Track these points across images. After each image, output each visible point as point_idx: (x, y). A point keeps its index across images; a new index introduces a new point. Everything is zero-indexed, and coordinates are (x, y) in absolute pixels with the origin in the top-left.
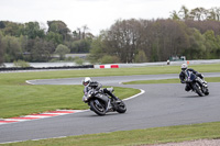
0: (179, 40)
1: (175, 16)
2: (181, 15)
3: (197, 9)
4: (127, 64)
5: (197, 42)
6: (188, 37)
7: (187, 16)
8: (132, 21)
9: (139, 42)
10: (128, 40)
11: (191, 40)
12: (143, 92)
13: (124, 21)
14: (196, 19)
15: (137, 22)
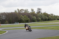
0: (17, 18)
1: (16, 11)
2: (17, 11)
3: (22, 10)
4: (3, 25)
5: (22, 18)
6: (19, 17)
7: (19, 12)
8: (4, 13)
9: (6, 19)
10: (3, 18)
11: (20, 18)
12: (7, 32)
13: (2, 13)
14: (21, 12)
15: (5, 13)
